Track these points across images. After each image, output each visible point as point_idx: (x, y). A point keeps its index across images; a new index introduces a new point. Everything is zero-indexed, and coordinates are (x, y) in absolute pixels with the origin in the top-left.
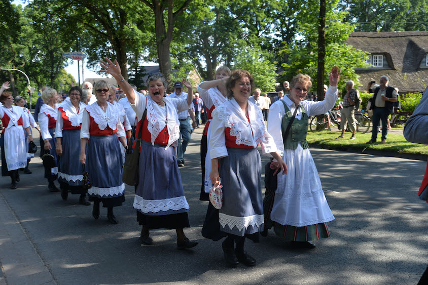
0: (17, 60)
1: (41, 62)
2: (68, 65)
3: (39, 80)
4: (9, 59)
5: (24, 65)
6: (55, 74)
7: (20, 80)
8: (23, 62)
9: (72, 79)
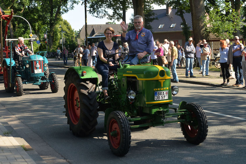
0: (16, 6)
1: (39, 8)
2: (68, 11)
3: (37, 28)
4: (8, 5)
5: (23, 11)
6: (54, 20)
7: (19, 28)
8: (22, 8)
9: (68, 25)
